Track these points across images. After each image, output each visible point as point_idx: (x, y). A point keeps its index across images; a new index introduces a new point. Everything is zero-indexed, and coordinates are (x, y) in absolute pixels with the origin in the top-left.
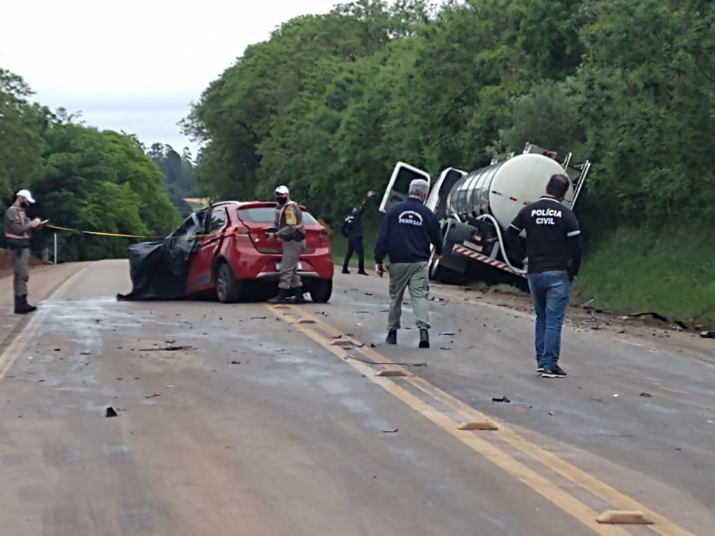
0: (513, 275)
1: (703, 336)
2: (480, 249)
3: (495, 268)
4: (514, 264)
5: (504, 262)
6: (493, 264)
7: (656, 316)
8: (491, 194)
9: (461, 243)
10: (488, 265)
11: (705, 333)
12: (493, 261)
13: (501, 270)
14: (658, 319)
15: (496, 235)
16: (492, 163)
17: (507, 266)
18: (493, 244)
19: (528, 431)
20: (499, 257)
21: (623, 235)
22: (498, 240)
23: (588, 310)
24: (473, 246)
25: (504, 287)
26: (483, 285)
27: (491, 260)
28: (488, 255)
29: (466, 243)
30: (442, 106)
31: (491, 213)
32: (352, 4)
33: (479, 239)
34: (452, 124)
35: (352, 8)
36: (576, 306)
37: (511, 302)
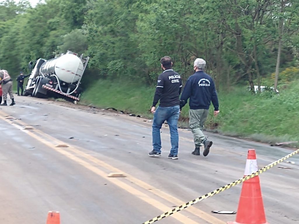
0: (63, 95)
1: (130, 116)
2: (52, 86)
3: (57, 93)
4: (63, 91)
5: (60, 90)
6: (56, 92)
7: (114, 109)
8: (55, 68)
9: (45, 84)
10: (55, 92)
11: (131, 115)
12: (56, 91)
13: (59, 94)
14: (114, 110)
15: (57, 82)
16: (55, 57)
17: (61, 92)
18: (56, 85)
19: (79, 147)
20: (58, 89)
21: (101, 82)
22: (58, 83)
23: (91, 107)
24: (49, 85)
25: (60, 99)
26: (53, 99)
27: (55, 90)
28: (55, 88)
29: (47, 84)
30: (37, 38)
31: (55, 74)
32: (4, 2)
33: (51, 83)
34: (40, 43)
35: (4, 3)
36: (86, 106)
37: (64, 104)
